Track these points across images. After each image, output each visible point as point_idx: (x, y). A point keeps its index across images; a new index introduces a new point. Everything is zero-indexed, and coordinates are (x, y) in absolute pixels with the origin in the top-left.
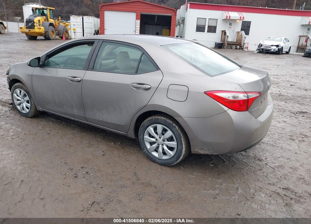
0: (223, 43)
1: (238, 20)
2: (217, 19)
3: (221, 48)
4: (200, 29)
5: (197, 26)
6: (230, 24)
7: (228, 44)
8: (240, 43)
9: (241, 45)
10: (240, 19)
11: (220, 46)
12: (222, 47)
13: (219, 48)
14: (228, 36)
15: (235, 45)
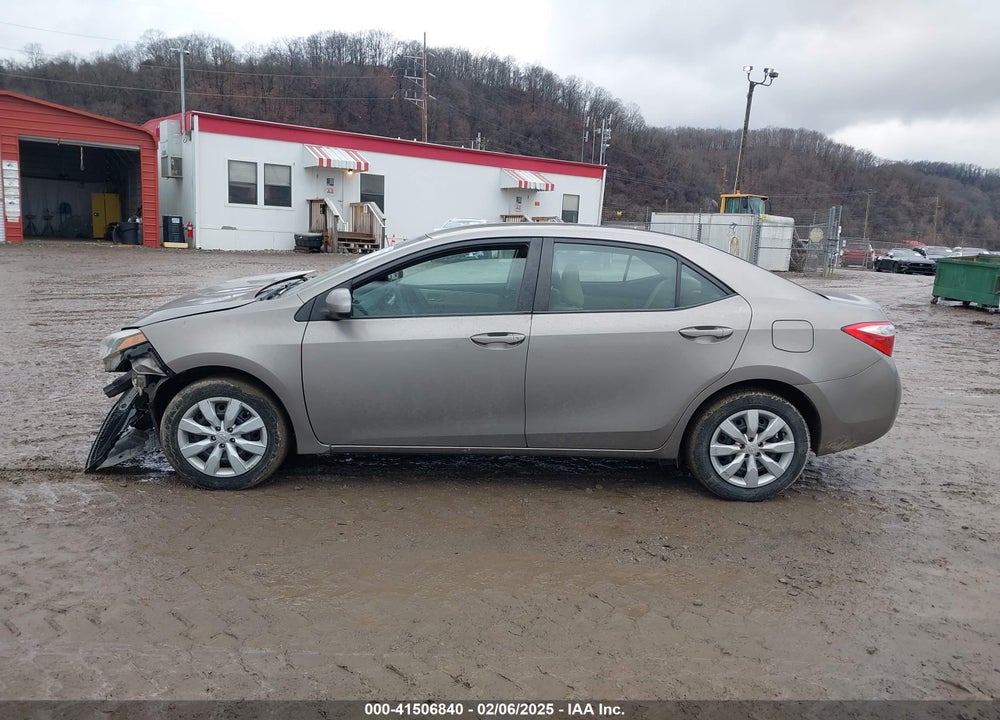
0: (321, 238)
1: (350, 170)
2: (290, 167)
3: (319, 252)
4: (241, 193)
5: (230, 187)
6: (328, 181)
7: (340, 240)
8: (371, 235)
9: (373, 241)
10: (359, 169)
11: (315, 245)
12: (319, 248)
13: (314, 252)
14: (337, 216)
15: (358, 241)
